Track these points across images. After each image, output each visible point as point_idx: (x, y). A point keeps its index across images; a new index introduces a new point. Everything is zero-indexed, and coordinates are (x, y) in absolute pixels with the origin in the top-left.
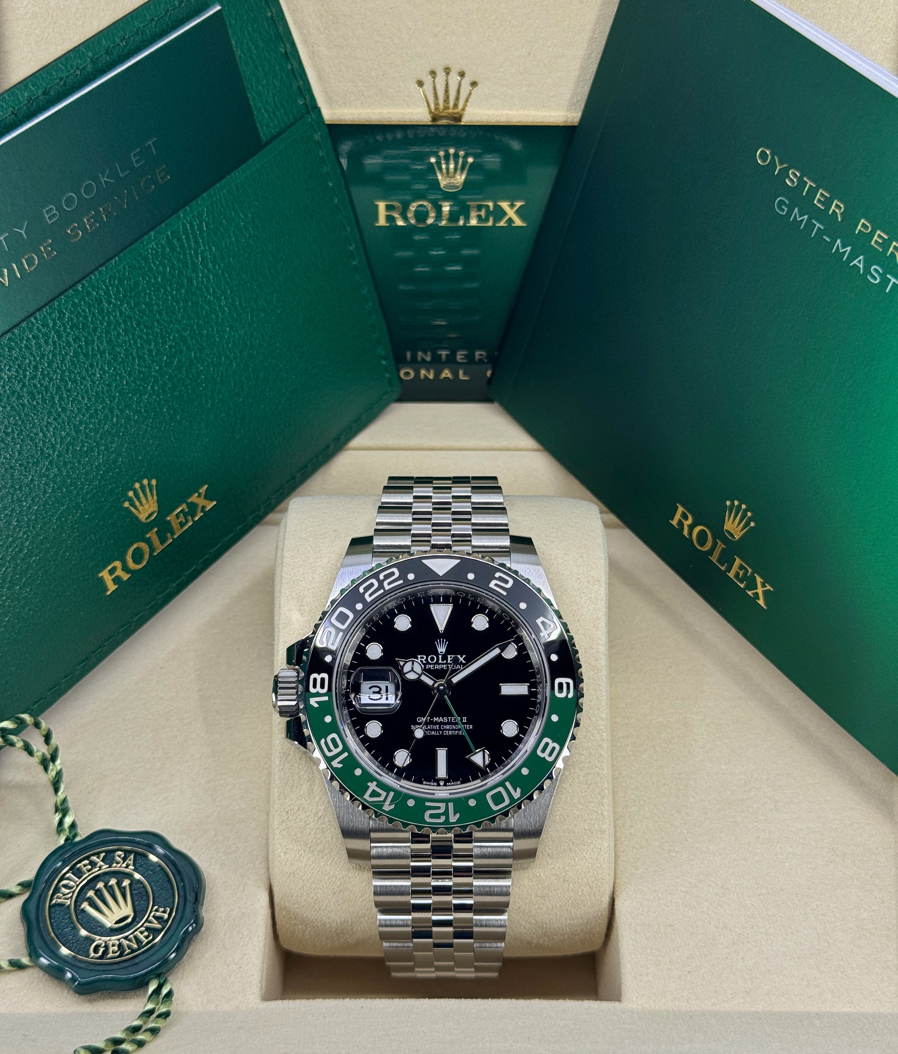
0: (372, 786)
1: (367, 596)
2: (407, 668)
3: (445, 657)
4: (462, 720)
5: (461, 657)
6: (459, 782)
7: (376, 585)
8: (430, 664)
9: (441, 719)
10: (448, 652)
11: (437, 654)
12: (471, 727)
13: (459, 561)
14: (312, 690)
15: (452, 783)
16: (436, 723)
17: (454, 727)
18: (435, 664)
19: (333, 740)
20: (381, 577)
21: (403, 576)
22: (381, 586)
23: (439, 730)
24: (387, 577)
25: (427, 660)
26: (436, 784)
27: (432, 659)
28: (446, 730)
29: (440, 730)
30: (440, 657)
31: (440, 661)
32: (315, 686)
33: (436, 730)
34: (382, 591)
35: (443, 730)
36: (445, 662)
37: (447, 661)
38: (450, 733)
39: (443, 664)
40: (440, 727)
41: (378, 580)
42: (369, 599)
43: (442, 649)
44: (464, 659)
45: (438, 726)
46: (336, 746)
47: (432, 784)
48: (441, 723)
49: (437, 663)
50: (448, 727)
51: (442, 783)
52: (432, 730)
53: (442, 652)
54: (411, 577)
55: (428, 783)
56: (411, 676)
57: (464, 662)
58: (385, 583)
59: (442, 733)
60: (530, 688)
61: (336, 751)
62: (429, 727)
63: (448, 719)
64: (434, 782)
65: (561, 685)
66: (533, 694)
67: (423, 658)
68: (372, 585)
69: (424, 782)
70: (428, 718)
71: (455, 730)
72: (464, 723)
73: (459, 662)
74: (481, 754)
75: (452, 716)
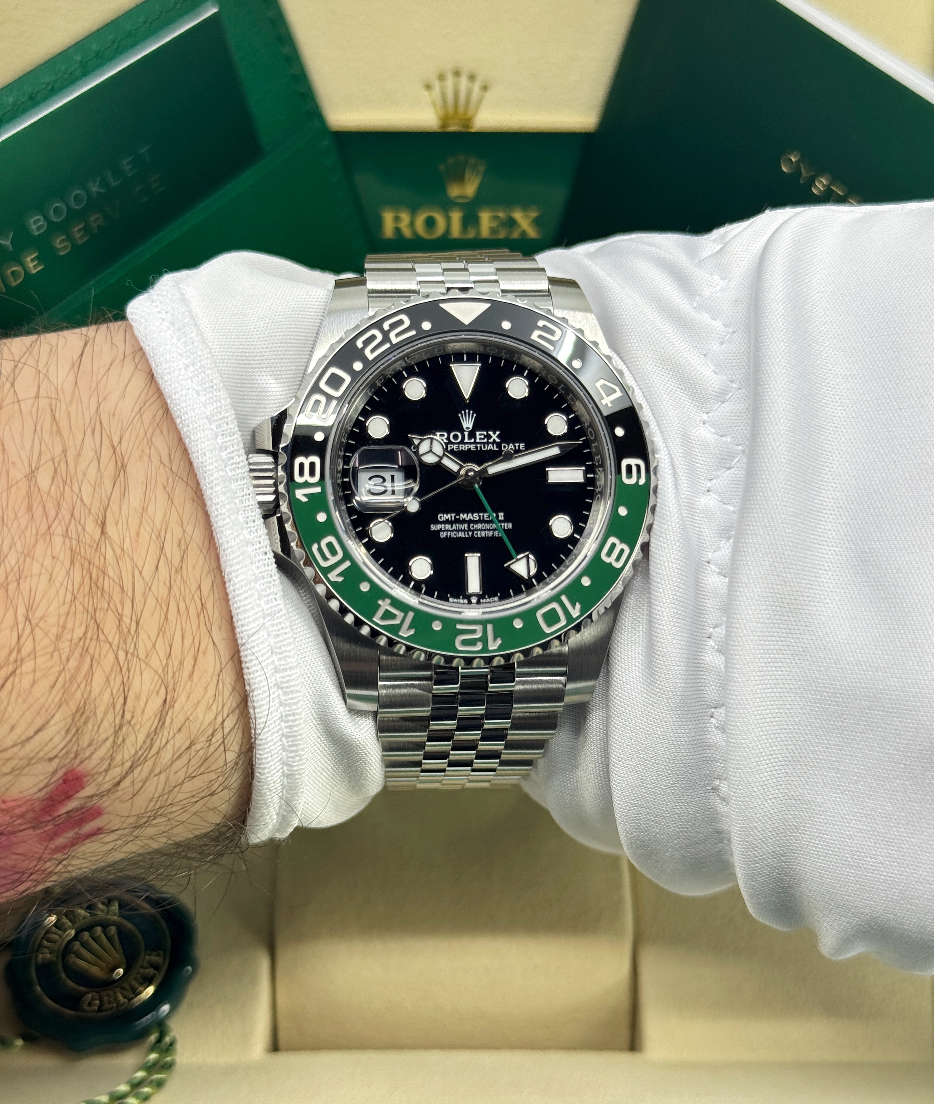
0: (385, 605)
1: (367, 352)
2: (424, 447)
3: (472, 434)
4: (497, 516)
5: (494, 433)
6: (496, 599)
7: (380, 337)
8: (453, 443)
9: (470, 517)
10: (477, 426)
11: (462, 431)
12: (510, 526)
13: (488, 305)
14: (298, 479)
15: (488, 600)
16: (464, 521)
17: (487, 526)
18: (459, 443)
19: (330, 545)
20: (386, 326)
21: (415, 325)
22: (386, 338)
23: (467, 531)
24: (393, 326)
25: (448, 438)
26: (466, 601)
27: (456, 437)
28: (477, 530)
29: (469, 530)
30: (466, 434)
31: (466, 440)
32: (301, 473)
33: (464, 530)
34: (387, 346)
35: (473, 531)
36: (473, 440)
37: (475, 439)
38: (483, 534)
39: (470, 443)
40: (469, 526)
41: (382, 330)
42: (371, 357)
43: (468, 424)
44: (498, 436)
45: (466, 525)
46: (334, 553)
47: (461, 601)
48: (470, 522)
49: (462, 442)
50: (479, 526)
51: (474, 600)
52: (458, 531)
53: (468, 428)
54: (426, 326)
55: (456, 600)
56: (430, 459)
57: (497, 440)
58: (392, 335)
59: (473, 534)
60: (586, 472)
61: (333, 560)
62: (454, 527)
63: (479, 516)
64: (463, 598)
65: (629, 468)
66: (590, 482)
67: (443, 435)
68: (373, 337)
69: (451, 599)
70: (453, 515)
71: (489, 530)
72: (501, 521)
73: (491, 440)
74: (524, 561)
75: (485, 511)
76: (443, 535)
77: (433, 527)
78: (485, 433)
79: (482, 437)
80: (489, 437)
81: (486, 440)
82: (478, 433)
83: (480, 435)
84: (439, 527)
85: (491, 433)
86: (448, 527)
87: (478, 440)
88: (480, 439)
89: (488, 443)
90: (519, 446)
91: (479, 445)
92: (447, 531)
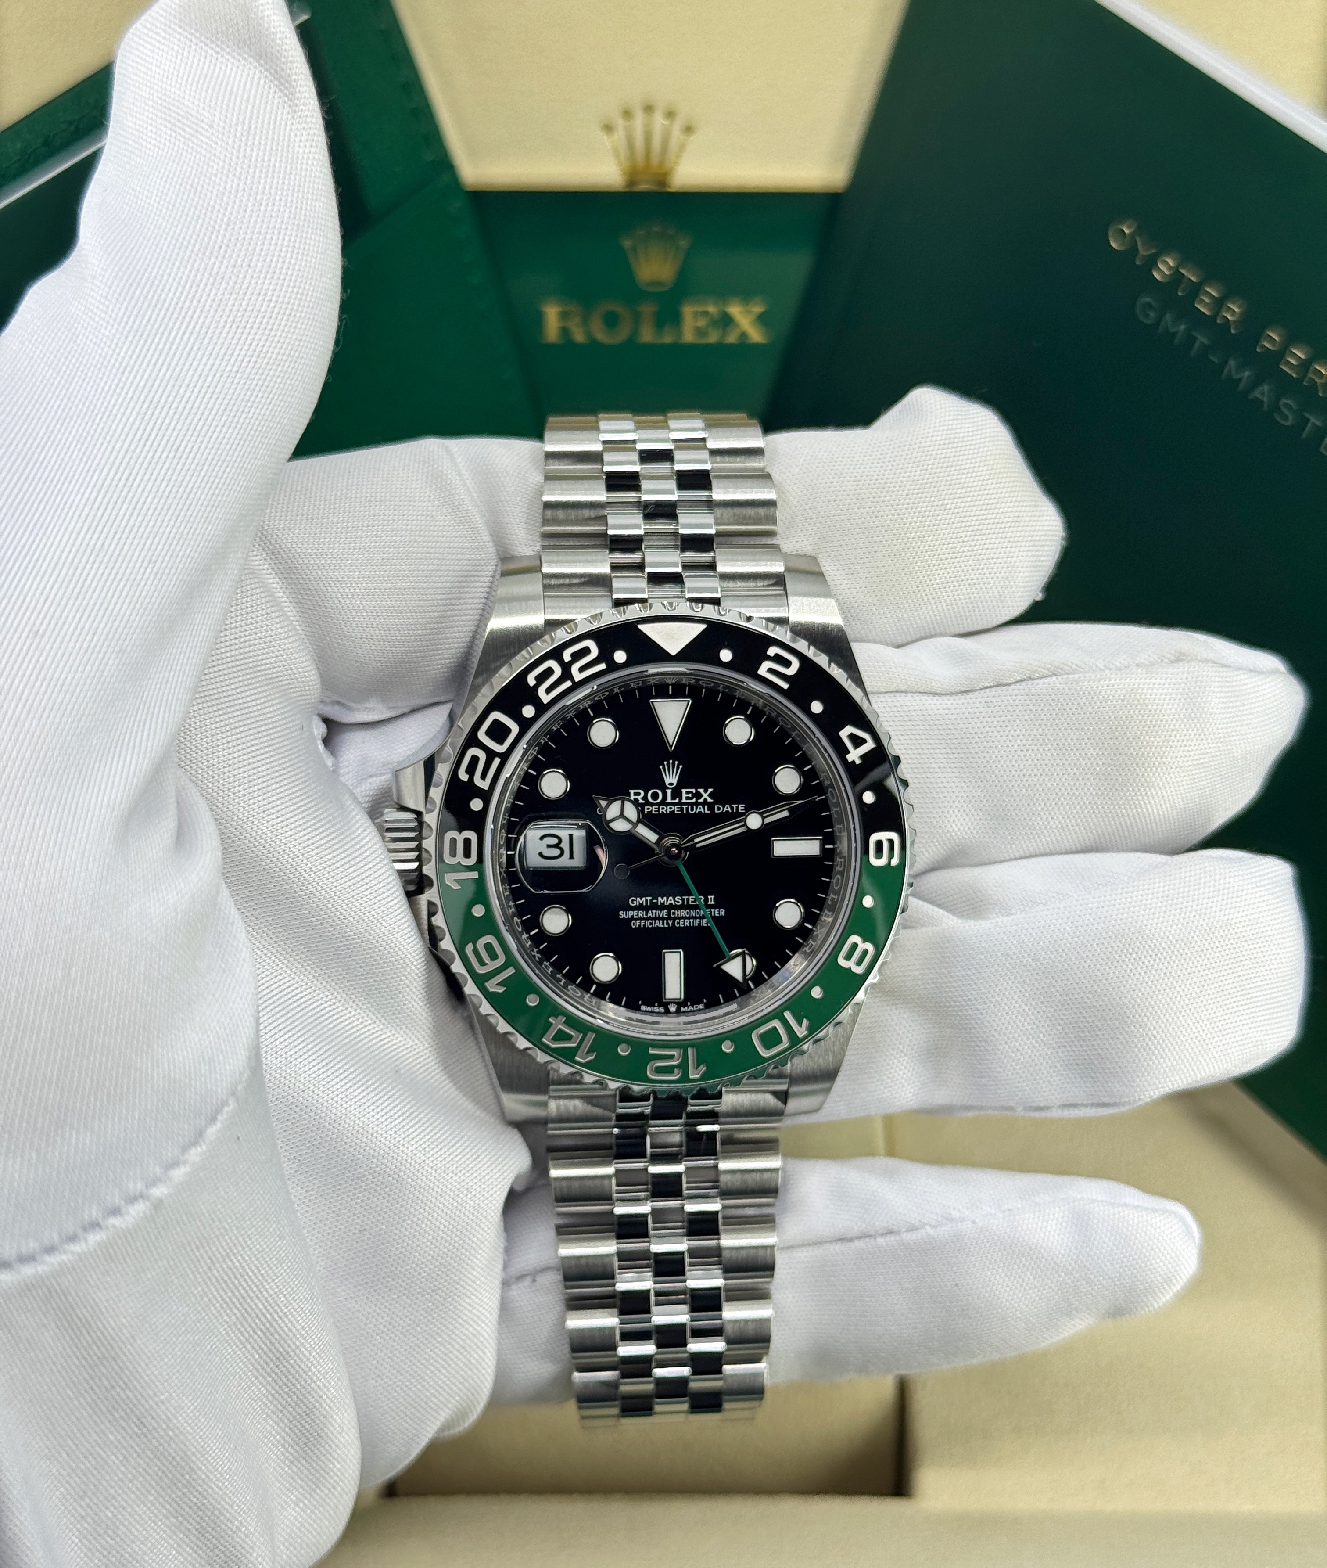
0: (558, 1024)
1: (541, 692)
2: (613, 810)
3: (676, 793)
4: (706, 900)
5: (706, 791)
6: (701, 1006)
7: (558, 671)
8: (652, 805)
9: (671, 900)
10: (683, 783)
11: (663, 788)
12: (722, 912)
13: (703, 627)
14: (448, 859)
15: (691, 1008)
16: (662, 907)
17: (693, 913)
18: (659, 804)
19: (488, 947)
20: (567, 656)
21: (605, 656)
22: (566, 674)
23: (667, 919)
24: (577, 656)
25: (645, 798)
26: (662, 1010)
27: (655, 796)
28: (680, 918)
29: (670, 918)
30: (669, 792)
31: (669, 800)
32: (453, 854)
33: (663, 919)
34: (568, 684)
35: (675, 919)
36: (677, 800)
37: (681, 799)
38: (687, 924)
39: (674, 804)
40: (669, 914)
41: (560, 661)
42: (546, 699)
43: (671, 779)
44: (709, 795)
45: (665, 912)
46: (494, 956)
47: (656, 1009)
48: (670, 907)
49: (663, 803)
50: (682, 913)
51: (673, 1008)
52: (655, 919)
53: (671, 784)
54: (620, 656)
55: (649, 1009)
56: (620, 826)
57: (709, 800)
58: (575, 669)
59: (673, 924)
60: (823, 843)
61: (492, 965)
62: (650, 914)
63: (683, 900)
64: (659, 1006)
65: (879, 844)
66: (828, 855)
67: (639, 794)
68: (549, 672)
69: (643, 1008)
70: (649, 898)
71: (695, 918)
72: (711, 907)
73: (701, 800)
74: (739, 960)
75: (690, 894)
76: (635, 924)
77: (622, 915)
78: (694, 791)
79: (690, 795)
80: (698, 795)
81: (694, 800)
82: (684, 791)
83: (687, 793)
84: (630, 914)
85: (701, 791)
86: (641, 914)
87: (684, 800)
88: (687, 798)
89: (697, 804)
90: (737, 808)
91: (685, 807)
92: (641, 919)
